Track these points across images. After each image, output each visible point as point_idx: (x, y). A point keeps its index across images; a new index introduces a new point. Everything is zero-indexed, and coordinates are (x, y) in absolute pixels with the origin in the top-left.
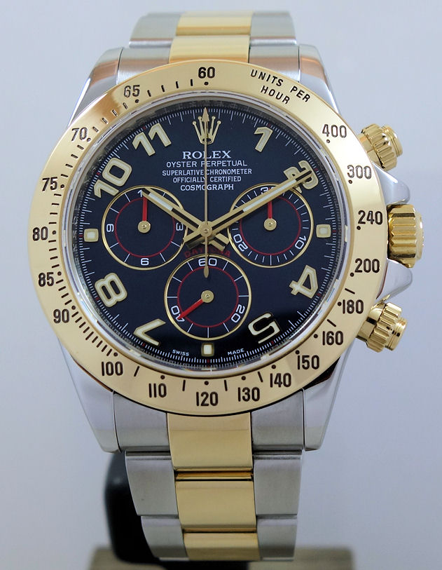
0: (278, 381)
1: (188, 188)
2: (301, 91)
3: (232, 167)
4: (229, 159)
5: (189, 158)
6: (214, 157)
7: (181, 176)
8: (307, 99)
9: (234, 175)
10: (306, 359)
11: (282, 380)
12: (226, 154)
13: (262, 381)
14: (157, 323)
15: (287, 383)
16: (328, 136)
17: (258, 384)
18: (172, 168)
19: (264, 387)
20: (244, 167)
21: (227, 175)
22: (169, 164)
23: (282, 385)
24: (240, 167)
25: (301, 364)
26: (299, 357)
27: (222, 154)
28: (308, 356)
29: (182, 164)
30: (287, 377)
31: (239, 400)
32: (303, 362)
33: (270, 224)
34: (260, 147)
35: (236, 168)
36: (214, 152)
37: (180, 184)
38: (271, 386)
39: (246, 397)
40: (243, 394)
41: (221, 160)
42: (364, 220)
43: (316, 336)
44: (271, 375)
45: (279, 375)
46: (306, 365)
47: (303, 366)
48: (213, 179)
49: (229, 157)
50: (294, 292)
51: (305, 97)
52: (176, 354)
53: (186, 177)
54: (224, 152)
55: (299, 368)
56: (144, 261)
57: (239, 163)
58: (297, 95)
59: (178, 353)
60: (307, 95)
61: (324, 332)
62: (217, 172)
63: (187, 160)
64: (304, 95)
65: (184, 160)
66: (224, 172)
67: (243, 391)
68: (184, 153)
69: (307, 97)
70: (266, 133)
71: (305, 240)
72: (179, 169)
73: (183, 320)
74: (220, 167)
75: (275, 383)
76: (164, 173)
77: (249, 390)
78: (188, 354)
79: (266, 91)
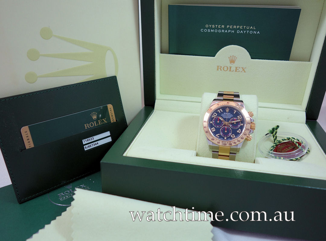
14: (219, 134)
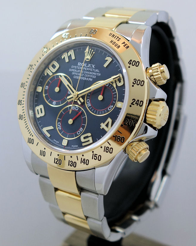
0: (84, 162)
1: (76, 77)
2: (126, 44)
3: (94, 72)
4: (94, 68)
5: (80, 65)
6: (89, 67)
7: (75, 72)
8: (128, 48)
9: (94, 75)
10: (96, 155)
11: (85, 162)
12: (93, 66)
13: (78, 160)
15: (87, 164)
16: (130, 65)
17: (76, 161)
18: (73, 68)
19: (78, 162)
20: (98, 73)
21: (91, 75)
22: (72, 67)
23: (85, 164)
24: (97, 72)
25: (94, 157)
26: (93, 154)
27: (92, 66)
28: (97, 155)
29: (77, 67)
30: (87, 161)
31: (69, 165)
32: (95, 157)
33: (100, 97)
34: (105, 65)
35: (95, 72)
36: (89, 64)
37: (74, 75)
38: (81, 163)
39: (71, 165)
40: (70, 163)
41: (91, 68)
42: (134, 103)
43: (101, 147)
44: (82, 158)
45: (84, 159)
46: (95, 158)
47: (94, 158)
48: (86, 75)
49: (94, 67)
50: (101, 128)
51: (127, 47)
52: (54, 141)
53: (77, 73)
54: (93, 65)
55: (92, 159)
56: (54, 102)
57: (97, 71)
58: (124, 46)
59: (55, 141)
60: (128, 46)
61: (105, 147)
62: (88, 73)
63: (79, 66)
64: (127, 46)
65: (78, 66)
66: (91, 73)
67: (71, 162)
68: (79, 63)
69: (128, 47)
70: (109, 59)
71: (112, 107)
72: (75, 69)
73: (61, 129)
74: (90, 71)
75: (83, 162)
76: (70, 70)
77: (72, 162)
78: (58, 143)
79: (112, 42)
